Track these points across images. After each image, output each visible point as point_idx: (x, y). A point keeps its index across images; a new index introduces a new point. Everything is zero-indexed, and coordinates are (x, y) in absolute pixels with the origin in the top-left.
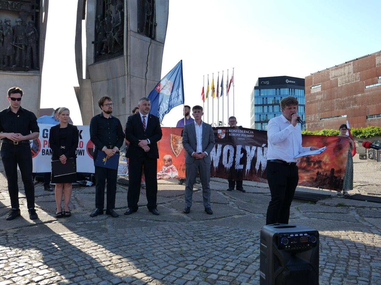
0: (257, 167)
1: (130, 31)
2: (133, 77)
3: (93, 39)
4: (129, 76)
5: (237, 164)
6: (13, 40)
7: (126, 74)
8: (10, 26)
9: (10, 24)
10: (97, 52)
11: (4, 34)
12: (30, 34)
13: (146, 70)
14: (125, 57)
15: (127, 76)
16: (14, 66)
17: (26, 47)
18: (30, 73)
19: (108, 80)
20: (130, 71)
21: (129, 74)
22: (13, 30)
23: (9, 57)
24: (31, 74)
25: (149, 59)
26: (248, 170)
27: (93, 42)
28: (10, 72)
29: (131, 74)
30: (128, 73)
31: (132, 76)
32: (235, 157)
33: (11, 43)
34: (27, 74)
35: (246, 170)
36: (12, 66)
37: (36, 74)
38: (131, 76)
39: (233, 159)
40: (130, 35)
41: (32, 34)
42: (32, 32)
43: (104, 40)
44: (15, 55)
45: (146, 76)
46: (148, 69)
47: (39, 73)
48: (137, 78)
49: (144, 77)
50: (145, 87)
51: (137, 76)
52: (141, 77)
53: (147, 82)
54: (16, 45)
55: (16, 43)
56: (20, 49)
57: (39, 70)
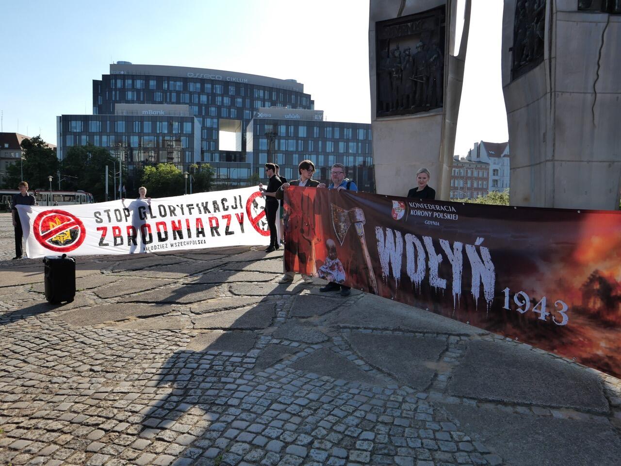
0: (475, 291)
1: (556, 13)
2: (562, 94)
3: (511, 44)
4: (553, 94)
5: (434, 274)
6: (413, 74)
7: (548, 90)
8: (409, 55)
9: (409, 53)
10: (516, 63)
11: (402, 68)
12: (432, 60)
13: (596, 77)
14: (547, 62)
15: (549, 94)
16: (412, 107)
17: (428, 79)
18: (432, 112)
19: (528, 105)
20: (555, 85)
21: (553, 90)
22: (414, 60)
23: (408, 97)
24: (432, 114)
25: (602, 54)
26: (457, 295)
27: (511, 49)
28: (409, 116)
29: (557, 90)
30: (551, 89)
31: (560, 93)
32: (429, 260)
33: (410, 78)
34: (428, 115)
35: (454, 294)
36: (410, 108)
37: (438, 113)
38: (557, 93)
39: (424, 262)
40: (556, 20)
41: (435, 58)
42: (434, 57)
43: (525, 41)
44: (415, 93)
45: (596, 88)
46: (599, 73)
47: (442, 111)
48: (572, 94)
49: (591, 90)
50: (593, 107)
51: (572, 91)
52: (582, 92)
53: (597, 99)
54: (416, 78)
55: (416, 77)
56: (420, 82)
57: (442, 107)
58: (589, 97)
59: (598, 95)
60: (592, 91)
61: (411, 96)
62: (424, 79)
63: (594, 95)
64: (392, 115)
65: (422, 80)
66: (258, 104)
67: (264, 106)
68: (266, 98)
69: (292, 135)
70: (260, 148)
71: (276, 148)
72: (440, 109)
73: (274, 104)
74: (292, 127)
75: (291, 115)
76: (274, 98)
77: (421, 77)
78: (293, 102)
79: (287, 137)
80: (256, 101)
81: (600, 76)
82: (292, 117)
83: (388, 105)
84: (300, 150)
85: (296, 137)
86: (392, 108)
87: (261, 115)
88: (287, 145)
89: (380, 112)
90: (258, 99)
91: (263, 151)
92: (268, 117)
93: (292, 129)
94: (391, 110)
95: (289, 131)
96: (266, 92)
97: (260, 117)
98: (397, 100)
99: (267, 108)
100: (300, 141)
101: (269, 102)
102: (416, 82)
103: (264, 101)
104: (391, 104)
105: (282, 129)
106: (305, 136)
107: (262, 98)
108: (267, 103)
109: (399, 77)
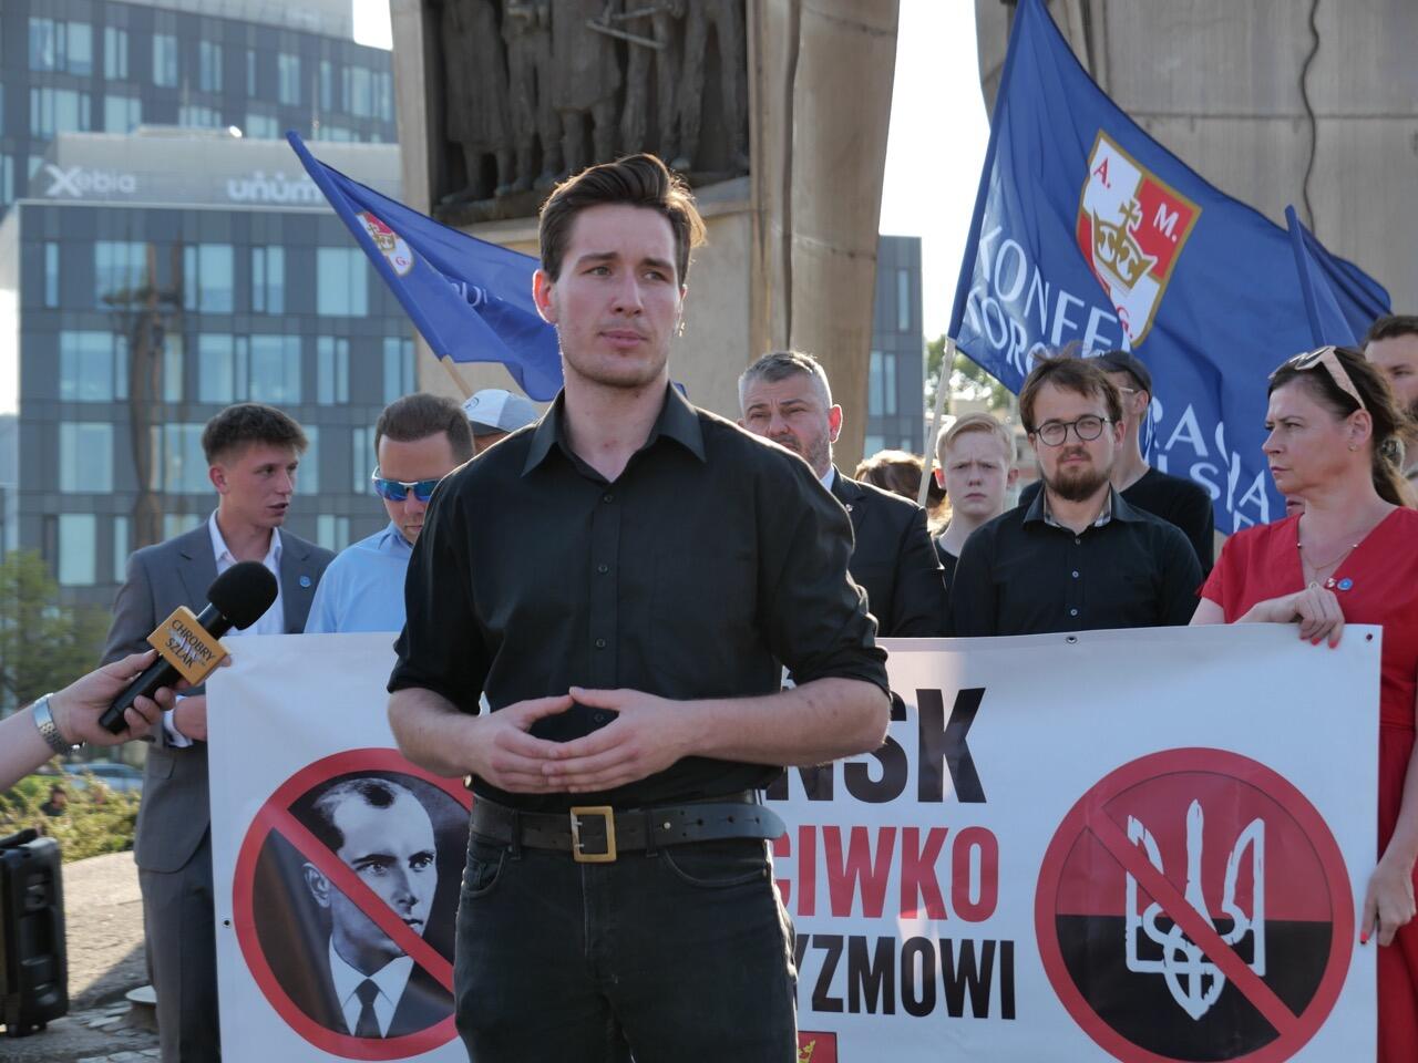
6: (605, 1)
23: (588, 121)
44: (620, 100)
45: (1309, 92)
46: (1322, 23)
47: (748, 196)
48: (1199, 123)
49: (1288, 104)
50: (1306, 181)
51: (1197, 109)
52: (1249, 110)
53: (1320, 143)
54: (622, 26)
55: (621, 17)
56: (642, 48)
57: (747, 173)
58: (1284, 135)
59: (1324, 127)
60: (1295, 108)
61: (600, 120)
62: (660, 29)
63: (1305, 126)
64: (508, 217)
65: (651, 35)
66: (58, 112)
67: (98, 124)
68: (110, 72)
69: (277, 306)
70: (67, 388)
71: (173, 393)
72: (738, 184)
73: (160, 109)
74: (276, 256)
75: (269, 178)
76: (163, 70)
77: (642, 18)
78: (288, 93)
79: (245, 319)
80: (47, 93)
81: (1323, 39)
82: (270, 192)
83: (489, 162)
84: (325, 397)
85: (303, 318)
86: (511, 178)
87: (68, 184)
88: (245, 368)
89: (447, 200)
90: (61, 77)
91: (83, 412)
92: (118, 194)
93: (272, 266)
94: (499, 192)
95: (258, 279)
96: (110, 34)
97: (65, 193)
98: (537, 139)
99: (114, 136)
100: (325, 345)
101: (129, 96)
102: (622, 48)
103: (95, 89)
104: (502, 161)
105: (212, 269)
106: (360, 309)
107: (87, 71)
108: (116, 108)
109: (537, 16)
